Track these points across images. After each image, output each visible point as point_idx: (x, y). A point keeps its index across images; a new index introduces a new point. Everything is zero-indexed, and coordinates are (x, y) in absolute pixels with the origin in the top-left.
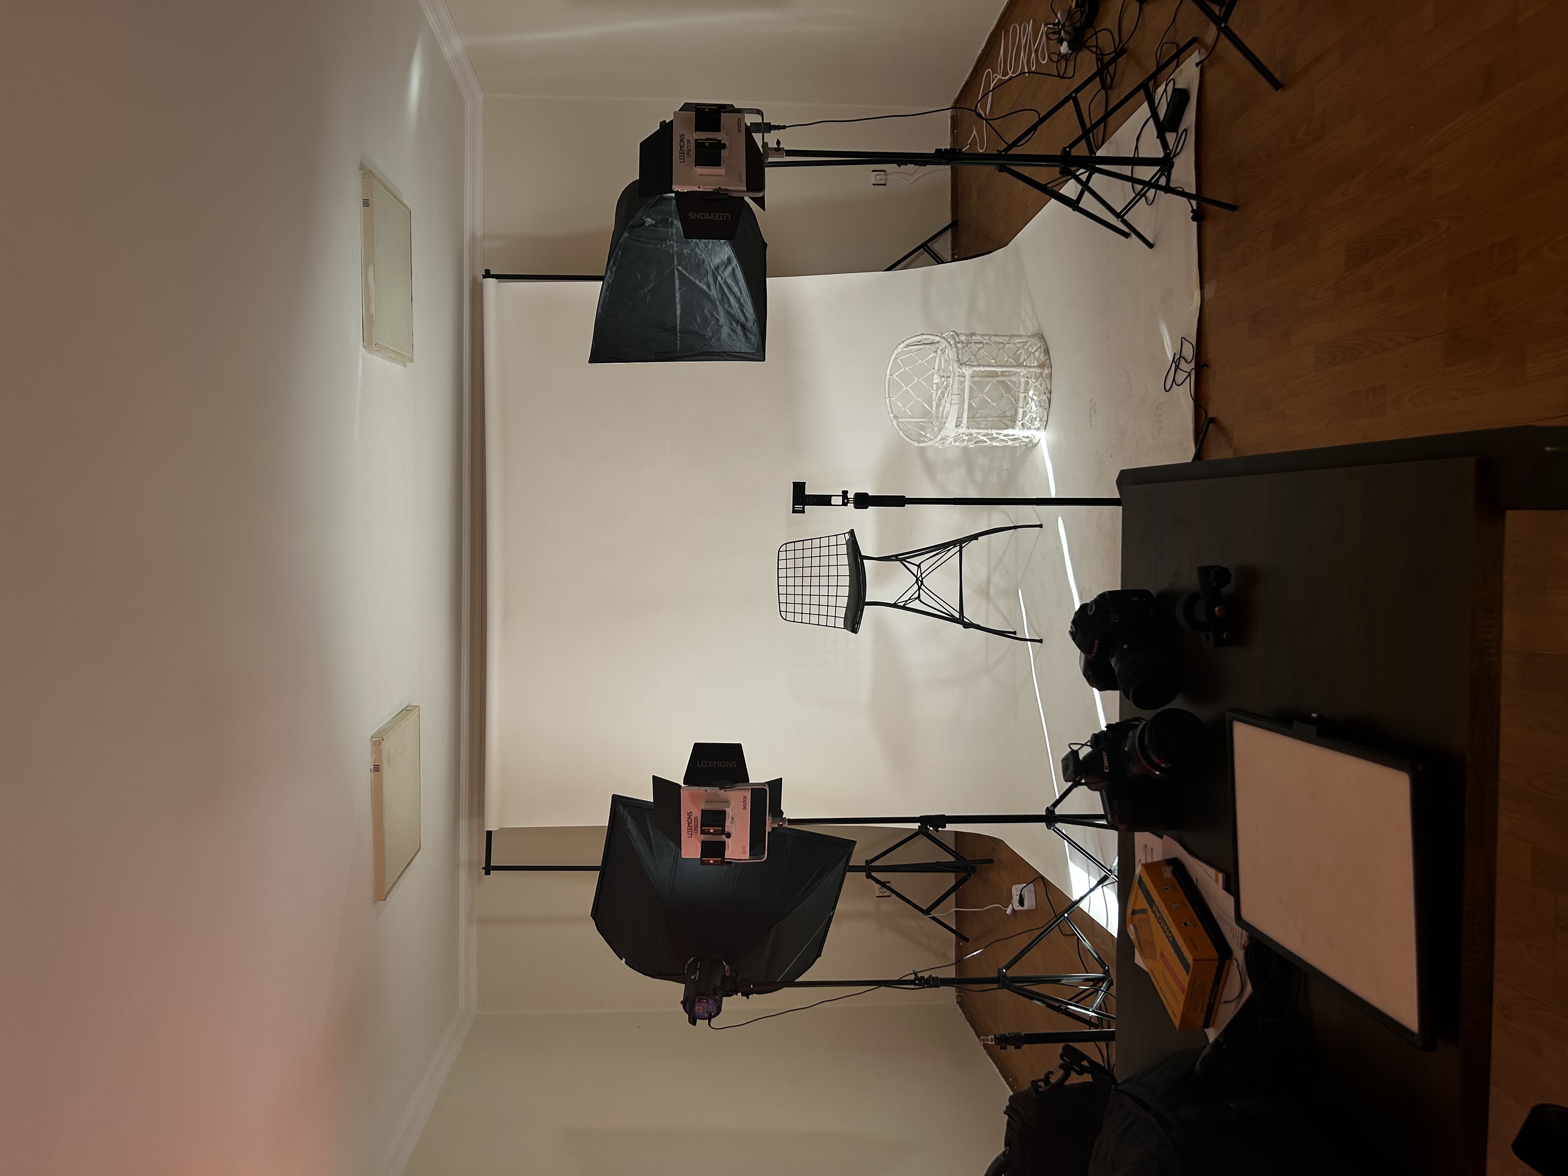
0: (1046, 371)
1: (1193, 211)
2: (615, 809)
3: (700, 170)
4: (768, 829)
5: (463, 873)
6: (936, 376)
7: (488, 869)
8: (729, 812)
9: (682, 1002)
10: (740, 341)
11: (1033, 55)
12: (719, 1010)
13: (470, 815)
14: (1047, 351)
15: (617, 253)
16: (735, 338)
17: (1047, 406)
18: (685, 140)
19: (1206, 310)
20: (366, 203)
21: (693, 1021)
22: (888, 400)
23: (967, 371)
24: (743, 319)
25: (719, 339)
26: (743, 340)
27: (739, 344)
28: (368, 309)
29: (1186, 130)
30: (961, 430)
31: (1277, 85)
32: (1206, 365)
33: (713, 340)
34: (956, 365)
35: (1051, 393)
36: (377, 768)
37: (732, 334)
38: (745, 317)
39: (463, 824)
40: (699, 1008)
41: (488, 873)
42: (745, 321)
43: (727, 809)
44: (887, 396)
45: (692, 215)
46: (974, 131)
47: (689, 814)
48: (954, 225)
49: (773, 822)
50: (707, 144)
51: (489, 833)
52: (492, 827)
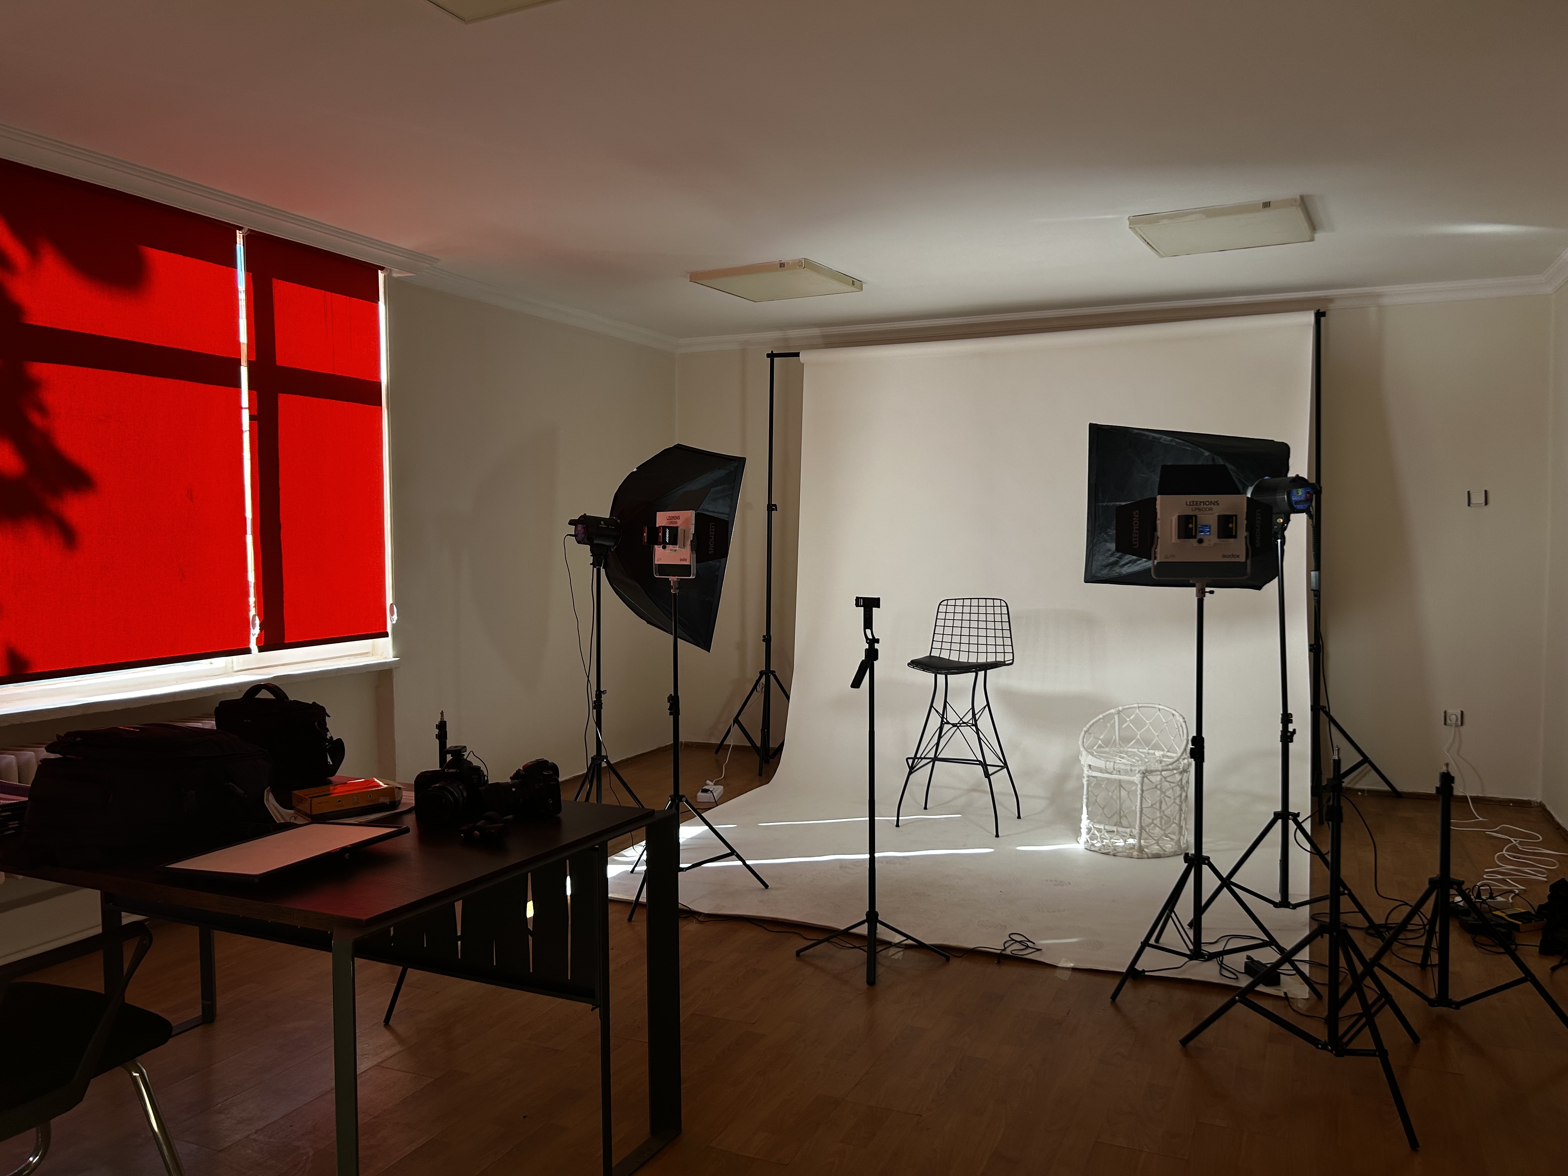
0: (1135, 853)
2: (732, 460)
3: (1174, 519)
4: (671, 578)
5: (778, 334)
7: (771, 356)
8: (677, 548)
9: (585, 514)
10: (1103, 560)
11: (1500, 877)
12: (579, 542)
13: (824, 336)
16: (1106, 555)
17: (1103, 851)
19: (1048, 971)
20: (1267, 205)
21: (572, 523)
22: (1136, 705)
23: (1137, 778)
24: (1123, 562)
25: (1106, 541)
26: (1104, 563)
27: (1101, 558)
28: (1164, 217)
29: (1237, 978)
31: (1184, 1042)
32: (999, 962)
33: (1105, 536)
35: (1114, 856)
36: (782, 265)
37: (1110, 553)
38: (1124, 565)
39: (816, 331)
40: (580, 527)
41: (768, 355)
42: (1120, 564)
43: (678, 546)
44: (1140, 705)
46: (1481, 819)
47: (678, 518)
48: (1395, 794)
49: (674, 581)
51: (797, 355)
52: (804, 357)
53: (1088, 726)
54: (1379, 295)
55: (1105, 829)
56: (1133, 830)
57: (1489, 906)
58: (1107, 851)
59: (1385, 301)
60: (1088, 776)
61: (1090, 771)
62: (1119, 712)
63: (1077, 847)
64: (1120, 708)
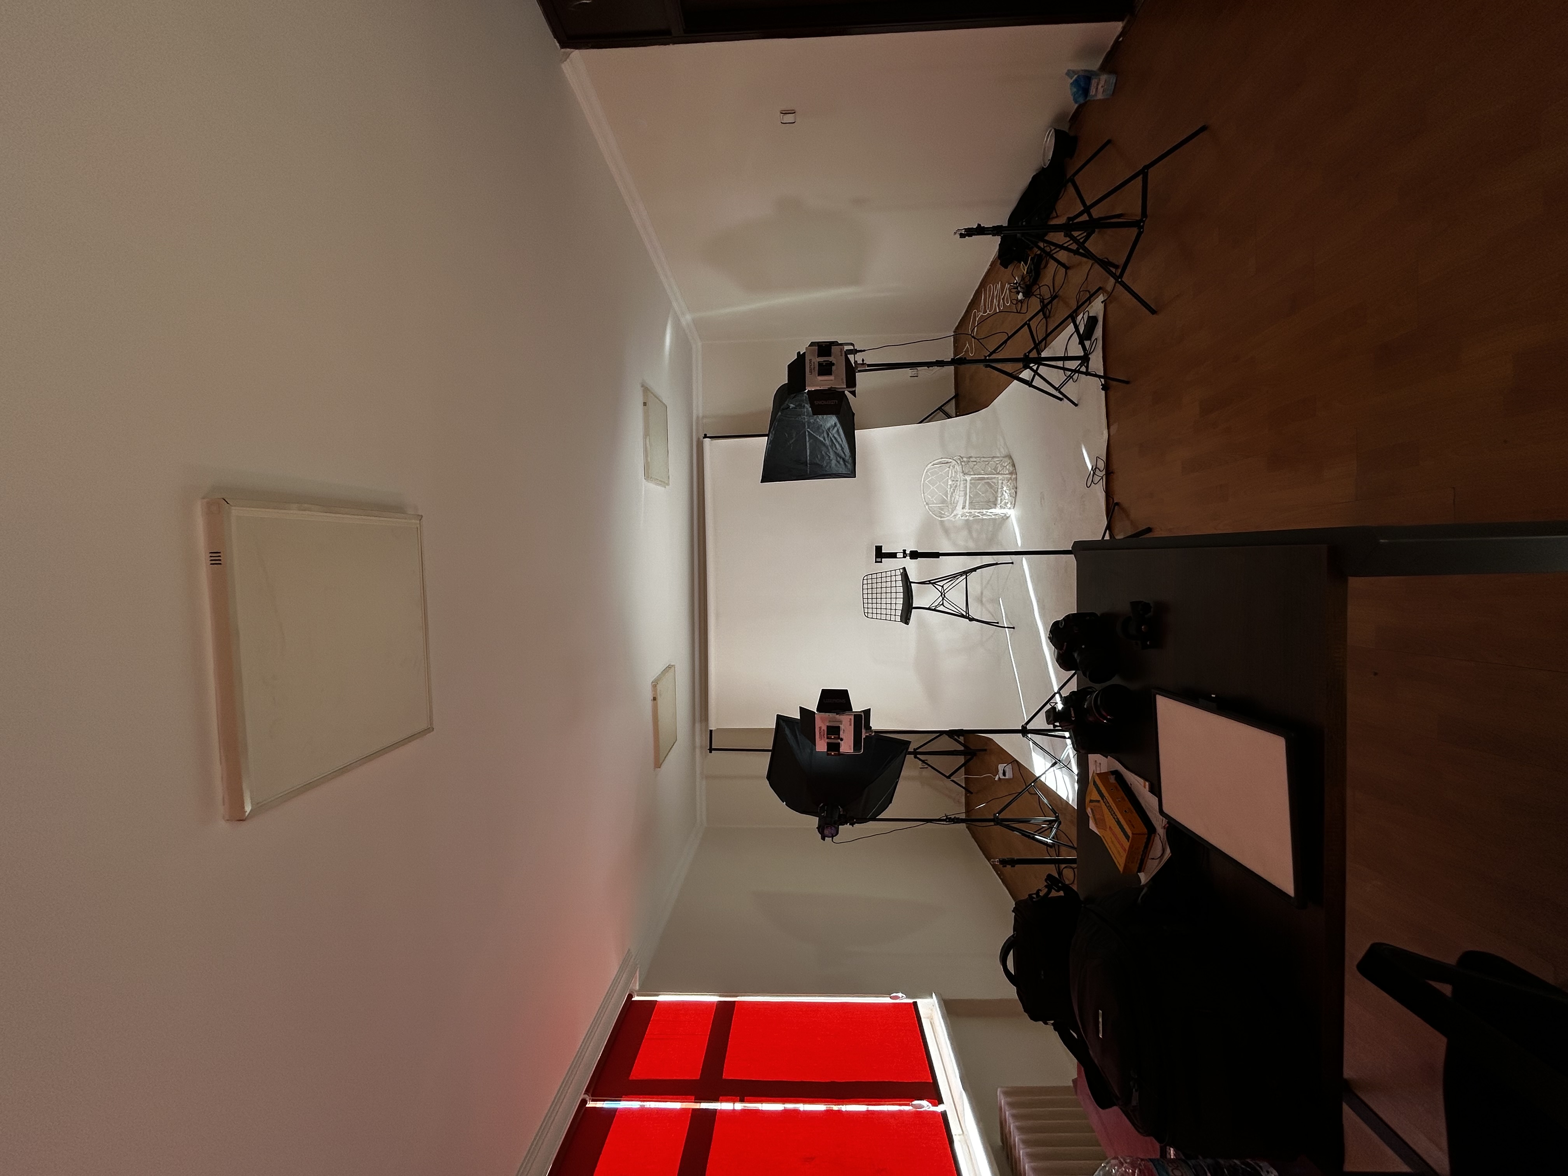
0: (1014, 476)
1: (1102, 385)
2: (778, 723)
3: (820, 378)
4: (863, 736)
5: (698, 751)
6: (949, 481)
7: (711, 750)
8: (842, 727)
9: (817, 828)
10: (842, 468)
11: (1001, 301)
12: (837, 833)
13: (701, 721)
14: (1014, 465)
15: (775, 424)
16: (839, 466)
17: (1014, 496)
18: (812, 362)
19: (1111, 442)
20: (645, 404)
21: (823, 838)
22: (922, 495)
23: (968, 478)
24: (843, 455)
25: (830, 467)
26: (844, 467)
28: (647, 460)
29: (1096, 339)
30: (965, 511)
31: (1153, 312)
32: (1112, 473)
33: (827, 468)
34: (961, 474)
35: (1016, 488)
36: (655, 699)
37: (837, 464)
38: (845, 454)
39: (698, 726)
40: (826, 832)
41: (711, 752)
42: (844, 457)
43: (840, 726)
44: (922, 492)
45: (816, 403)
46: (967, 345)
47: (820, 728)
48: (956, 397)
49: (866, 733)
50: (824, 364)
51: (711, 731)
52: (713, 729)
53: (937, 518)
54: (698, 417)
55: (1000, 497)
56: (999, 478)
57: (1021, 281)
58: (1014, 493)
59: (701, 415)
60: (969, 509)
61: (966, 508)
62: (927, 504)
63: (1013, 514)
64: (925, 503)
